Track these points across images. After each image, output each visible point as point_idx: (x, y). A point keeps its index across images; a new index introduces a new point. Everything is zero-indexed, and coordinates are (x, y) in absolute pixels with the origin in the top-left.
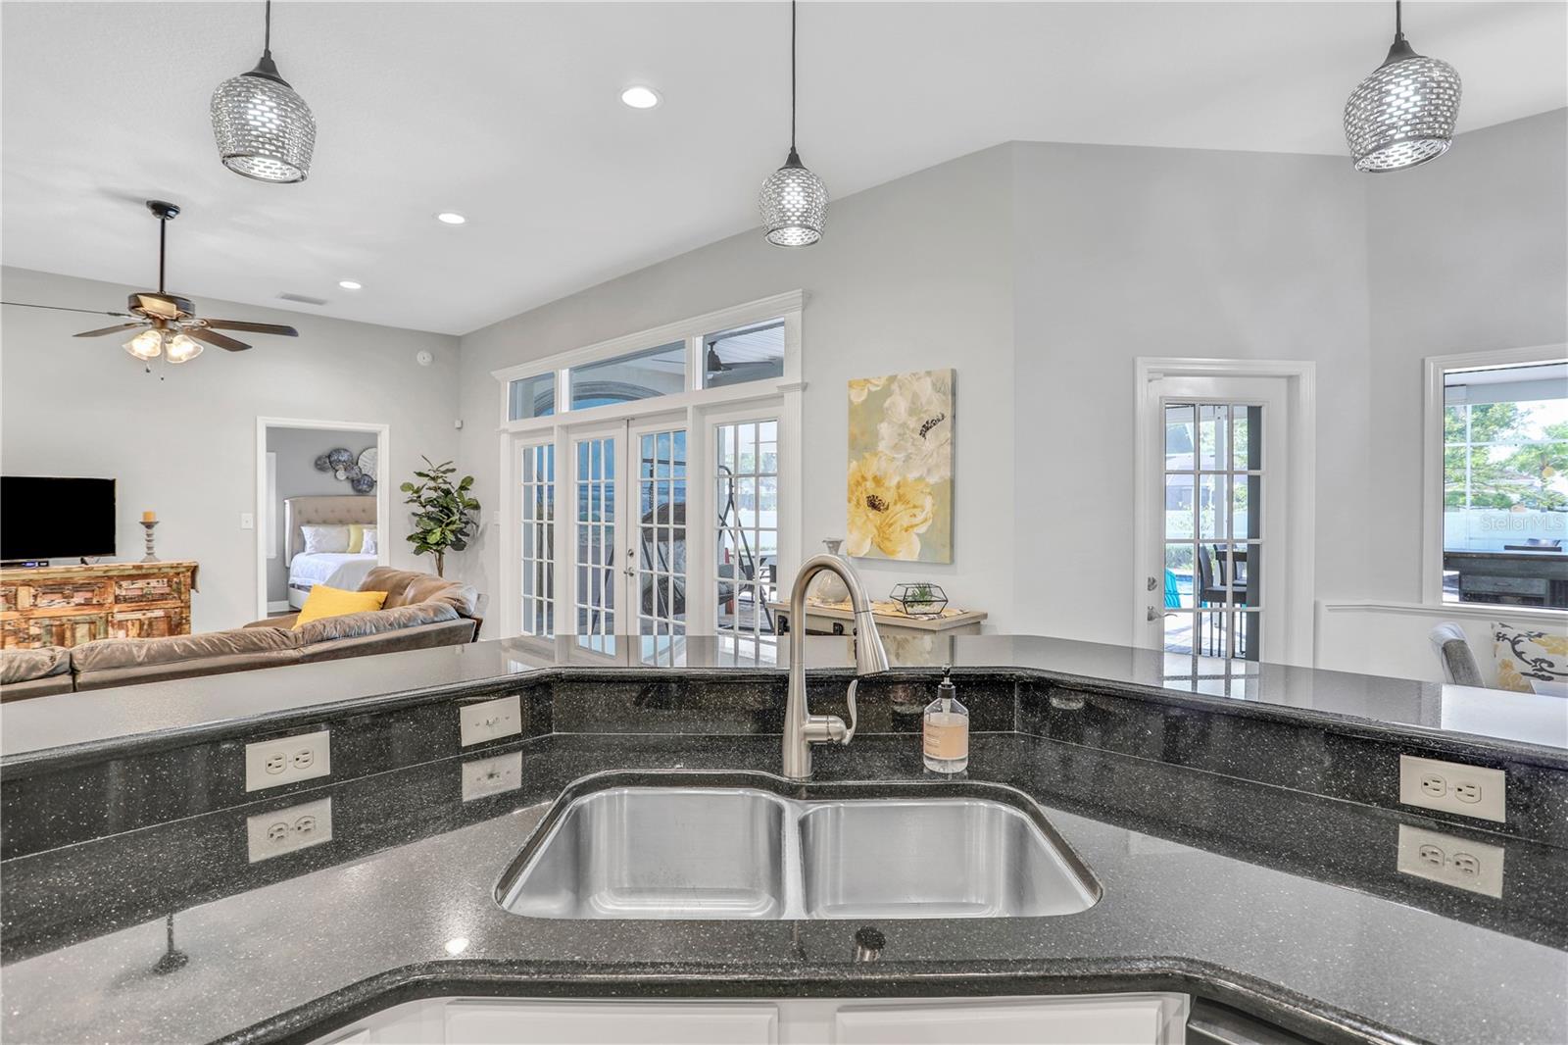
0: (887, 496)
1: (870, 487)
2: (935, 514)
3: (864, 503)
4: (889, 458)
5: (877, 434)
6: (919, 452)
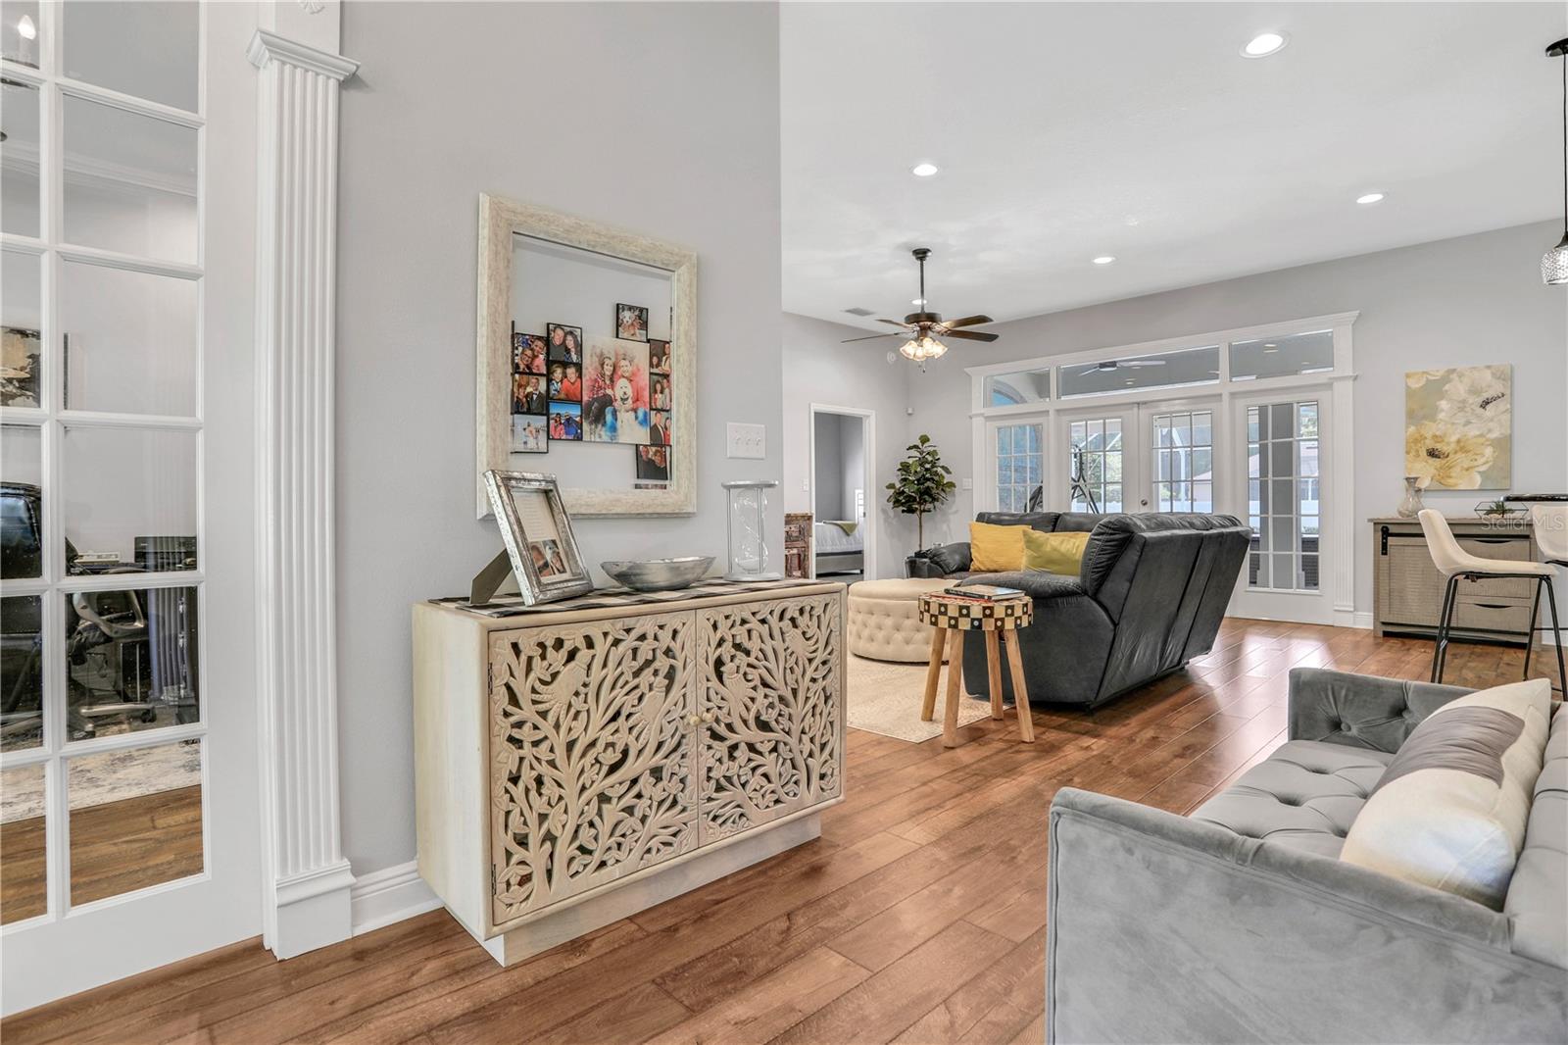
0: (1447, 448)
1: (1430, 444)
2: (1496, 458)
3: (1423, 454)
4: (1448, 424)
5: (1437, 407)
6: (1478, 417)
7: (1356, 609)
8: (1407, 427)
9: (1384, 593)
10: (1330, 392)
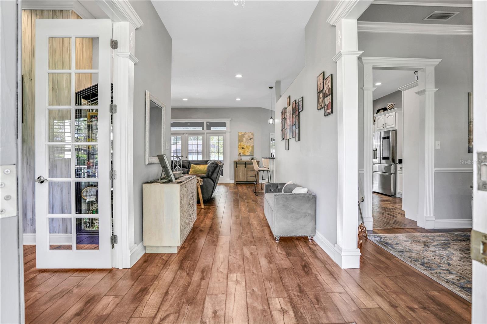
0: (245, 147)
1: (242, 146)
2: (252, 149)
3: (241, 148)
4: (245, 143)
5: (243, 139)
6: (249, 142)
7: (230, 179)
8: (239, 143)
9: (236, 175)
10: (225, 135)
